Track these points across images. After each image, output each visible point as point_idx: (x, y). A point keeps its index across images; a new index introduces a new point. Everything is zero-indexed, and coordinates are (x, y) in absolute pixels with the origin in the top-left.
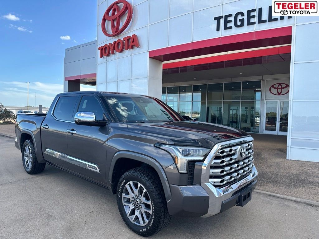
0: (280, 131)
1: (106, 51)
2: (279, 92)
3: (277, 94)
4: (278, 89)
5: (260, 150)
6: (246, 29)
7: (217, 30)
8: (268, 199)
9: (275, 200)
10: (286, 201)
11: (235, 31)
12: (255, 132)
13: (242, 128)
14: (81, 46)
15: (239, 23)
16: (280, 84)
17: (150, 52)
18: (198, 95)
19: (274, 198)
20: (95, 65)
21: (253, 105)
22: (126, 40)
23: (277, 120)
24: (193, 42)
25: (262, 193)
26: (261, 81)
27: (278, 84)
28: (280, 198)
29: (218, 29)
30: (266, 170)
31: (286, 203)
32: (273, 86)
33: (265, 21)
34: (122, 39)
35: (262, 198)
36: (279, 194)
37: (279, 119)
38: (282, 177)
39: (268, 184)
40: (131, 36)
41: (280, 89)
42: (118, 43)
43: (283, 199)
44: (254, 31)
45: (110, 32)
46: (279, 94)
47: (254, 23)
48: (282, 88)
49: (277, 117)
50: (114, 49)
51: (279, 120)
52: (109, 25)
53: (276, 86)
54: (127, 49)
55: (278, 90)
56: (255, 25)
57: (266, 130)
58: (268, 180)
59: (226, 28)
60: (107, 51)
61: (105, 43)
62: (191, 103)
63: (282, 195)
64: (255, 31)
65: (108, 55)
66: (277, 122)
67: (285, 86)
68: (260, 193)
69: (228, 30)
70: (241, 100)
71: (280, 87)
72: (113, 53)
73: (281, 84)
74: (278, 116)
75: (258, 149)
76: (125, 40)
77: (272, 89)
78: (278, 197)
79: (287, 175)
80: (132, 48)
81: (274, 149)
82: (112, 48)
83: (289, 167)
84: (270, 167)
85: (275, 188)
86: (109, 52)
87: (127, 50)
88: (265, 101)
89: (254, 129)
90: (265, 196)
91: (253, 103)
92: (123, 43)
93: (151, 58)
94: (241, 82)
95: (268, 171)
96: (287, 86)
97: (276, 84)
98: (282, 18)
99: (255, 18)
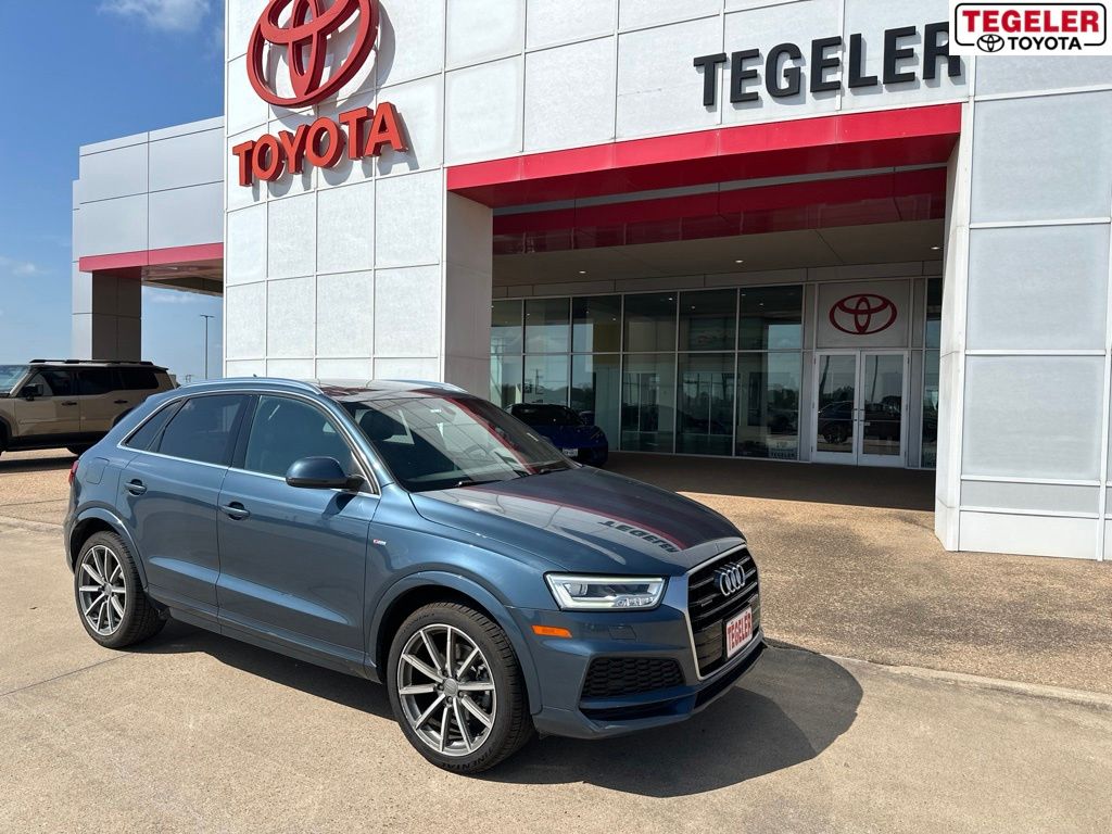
0: (865, 452)
2: (862, 323)
3: (856, 331)
4: (856, 312)
5: (843, 522)
6: (812, 107)
7: (705, 105)
8: (995, 705)
9: (1020, 705)
11: (771, 111)
12: (786, 456)
13: (741, 444)
14: (147, 139)
15: (784, 84)
16: (863, 298)
17: (453, 172)
18: (586, 331)
19: (1011, 699)
20: (219, 213)
22: (353, 123)
23: (856, 417)
24: (618, 140)
25: (964, 682)
26: (801, 286)
27: (858, 299)
28: (1032, 696)
29: (709, 100)
30: (911, 591)
31: (1061, 714)
32: (841, 305)
33: (872, 81)
34: (335, 118)
36: (1018, 679)
37: (863, 413)
40: (375, 108)
41: (863, 312)
42: (320, 131)
43: (1042, 697)
44: (836, 114)
46: (862, 330)
47: (836, 86)
48: (869, 312)
49: (856, 406)
50: (301, 154)
51: (862, 418)
53: (851, 304)
54: (359, 155)
55: (859, 316)
56: (839, 92)
57: (818, 450)
59: (739, 98)
60: (271, 160)
61: (263, 131)
62: (568, 358)
63: (1034, 686)
64: (840, 113)
65: (276, 177)
66: (855, 423)
67: (880, 303)
68: (956, 681)
70: (736, 351)
71: (863, 306)
72: (297, 169)
73: (868, 298)
74: (859, 403)
75: (834, 517)
76: (347, 123)
77: (840, 316)
78: (1022, 694)
79: (989, 606)
80: (378, 151)
81: (882, 516)
82: (291, 152)
84: (916, 579)
86: (280, 165)
87: (357, 158)
88: (817, 354)
89: (781, 447)
90: (979, 692)
91: (761, 361)
92: (341, 133)
93: (453, 192)
94: (736, 290)
95: (920, 595)
96: (886, 303)
97: (849, 298)
98: (930, 73)
99: (839, 69)
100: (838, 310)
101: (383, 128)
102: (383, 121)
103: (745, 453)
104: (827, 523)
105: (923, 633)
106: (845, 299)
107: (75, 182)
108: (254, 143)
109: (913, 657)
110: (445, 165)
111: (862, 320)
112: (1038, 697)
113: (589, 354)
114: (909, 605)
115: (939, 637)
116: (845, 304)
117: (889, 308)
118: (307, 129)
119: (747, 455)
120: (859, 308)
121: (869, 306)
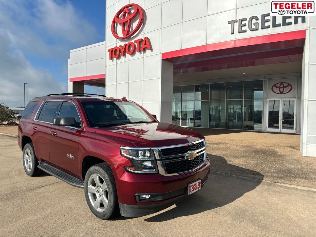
0: (283, 128)
4: (280, 88)
5: (273, 148)
6: (261, 32)
7: (231, 34)
11: (249, 34)
13: (245, 126)
14: (86, 48)
15: (253, 27)
16: (282, 83)
18: (199, 95)
22: (138, 43)
23: (280, 118)
24: (207, 44)
26: (263, 80)
29: (232, 32)
30: (289, 166)
32: (275, 85)
34: (133, 42)
37: (282, 117)
41: (282, 88)
42: (129, 45)
44: (269, 34)
46: (281, 93)
47: (268, 27)
48: (284, 87)
49: (280, 115)
53: (278, 85)
55: (281, 89)
56: (269, 28)
57: (269, 128)
60: (117, 53)
61: (115, 46)
62: (194, 102)
65: (118, 57)
66: (280, 120)
67: (287, 85)
69: (243, 34)
70: (244, 99)
71: (282, 86)
72: (124, 55)
75: (270, 147)
76: (136, 43)
77: (274, 89)
79: (312, 171)
80: (144, 50)
81: (285, 146)
83: (309, 163)
84: (292, 163)
86: (120, 54)
88: (268, 100)
93: (163, 60)
94: (243, 82)
95: (292, 167)
96: (289, 85)
97: (278, 83)
98: (296, 22)
99: (269, 22)
100: (274, 87)
101: (145, 44)
102: (145, 42)
103: (246, 129)
104: (268, 148)
105: (290, 176)
106: (276, 84)
107: (69, 59)
108: (113, 49)
110: (162, 53)
111: (282, 90)
113: (200, 101)
114: (288, 169)
115: (295, 177)
117: (290, 86)
118: (126, 44)
119: (247, 129)
120: (281, 86)
121: (283, 86)
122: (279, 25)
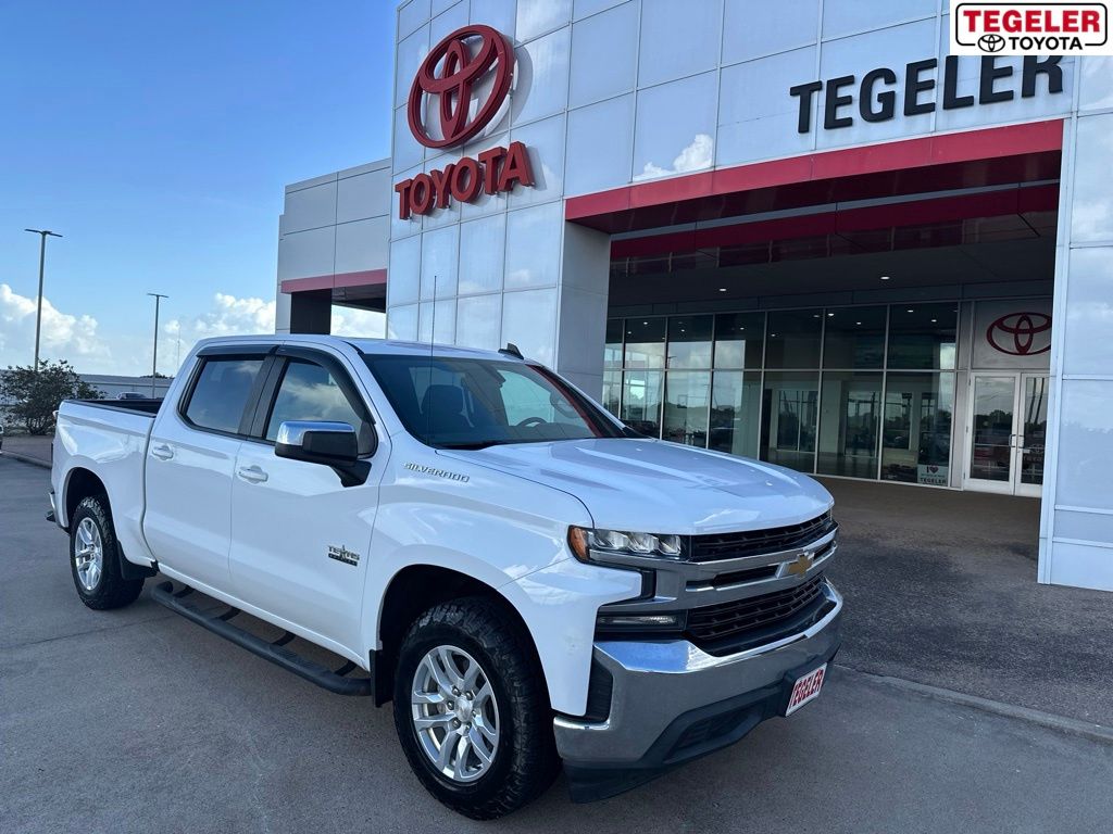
0: (1023, 481)
1: (420, 197)
2: (1023, 344)
3: (1015, 350)
4: (1017, 332)
6: (900, 129)
7: (800, 131)
8: (958, 718)
9: (983, 721)
10: (1022, 726)
11: (863, 135)
12: (932, 482)
13: (887, 468)
14: (337, 178)
15: (877, 108)
16: (1025, 317)
17: (570, 203)
19: (978, 716)
21: (931, 387)
22: (490, 162)
23: (1014, 443)
24: (717, 169)
25: (938, 696)
26: (956, 303)
27: (1020, 317)
28: (1002, 716)
29: (804, 127)
30: (961, 616)
31: (1019, 733)
32: (999, 324)
33: (967, 102)
34: (476, 158)
35: (938, 713)
36: (999, 700)
37: (1022, 438)
38: (1016, 643)
39: (964, 667)
40: (507, 147)
41: (1024, 332)
42: (463, 170)
43: (1012, 718)
44: (930, 135)
45: (438, 133)
46: (1023, 351)
47: (930, 108)
48: (1031, 331)
49: (1014, 431)
50: (448, 190)
51: (1021, 444)
52: (432, 108)
53: (1011, 323)
54: (494, 190)
55: (1019, 336)
56: (933, 114)
57: (972, 477)
58: (965, 653)
59: (832, 123)
60: (425, 196)
61: (419, 171)
62: (708, 374)
63: (1008, 706)
64: (934, 135)
65: (428, 211)
66: (1013, 451)
67: (1044, 321)
68: (932, 694)
69: (838, 132)
70: (885, 370)
71: (1025, 325)
72: (445, 204)
73: (1031, 317)
74: (1018, 429)
76: (484, 162)
77: (998, 334)
78: (993, 713)
79: (1035, 637)
80: (509, 187)
81: (995, 546)
82: (440, 188)
83: (1043, 610)
84: (976, 607)
85: (987, 680)
86: (431, 201)
87: (492, 193)
88: (972, 375)
89: (930, 472)
90: (950, 706)
92: (480, 171)
93: (570, 222)
94: (886, 306)
95: (968, 620)
97: (1010, 316)
98: (1029, 91)
99: (934, 90)
100: (996, 332)
101: (513, 165)
102: (514, 159)
103: (890, 477)
104: (926, 549)
105: (938, 652)
106: (1005, 318)
108: (412, 181)
109: (905, 671)
110: (565, 198)
111: (1023, 341)
112: (1008, 717)
114: (946, 628)
115: (950, 657)
116: (1005, 323)
118: (453, 167)
119: (894, 479)
120: (1021, 327)
121: (1031, 324)
122: (968, 102)
